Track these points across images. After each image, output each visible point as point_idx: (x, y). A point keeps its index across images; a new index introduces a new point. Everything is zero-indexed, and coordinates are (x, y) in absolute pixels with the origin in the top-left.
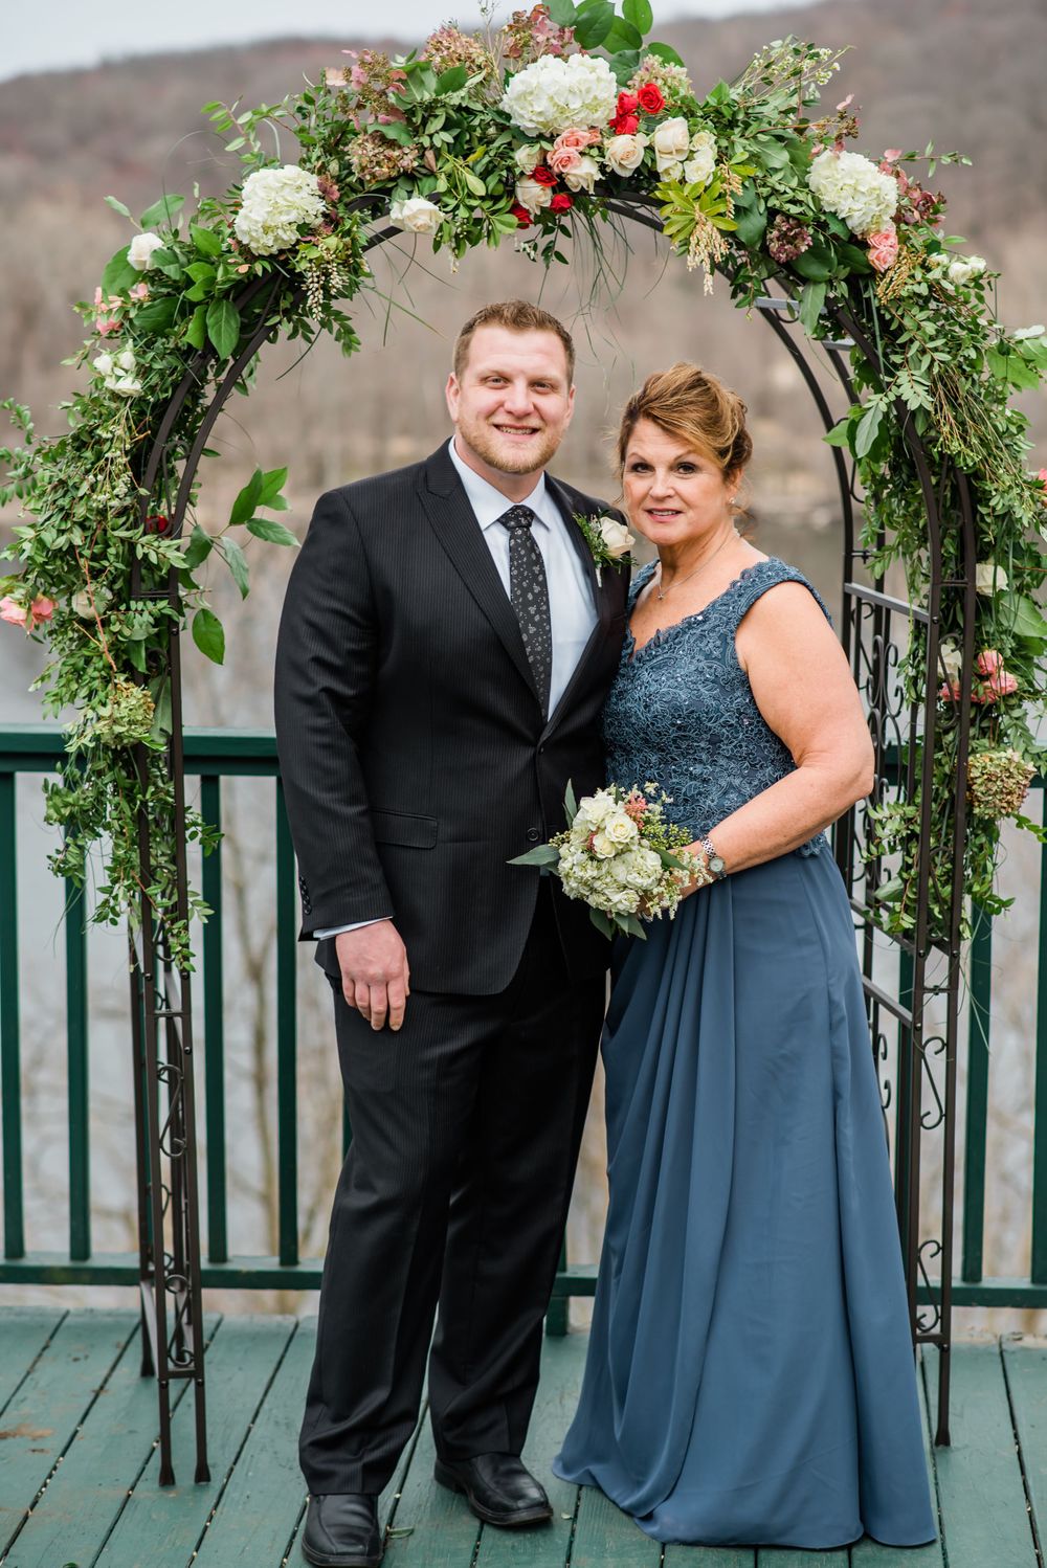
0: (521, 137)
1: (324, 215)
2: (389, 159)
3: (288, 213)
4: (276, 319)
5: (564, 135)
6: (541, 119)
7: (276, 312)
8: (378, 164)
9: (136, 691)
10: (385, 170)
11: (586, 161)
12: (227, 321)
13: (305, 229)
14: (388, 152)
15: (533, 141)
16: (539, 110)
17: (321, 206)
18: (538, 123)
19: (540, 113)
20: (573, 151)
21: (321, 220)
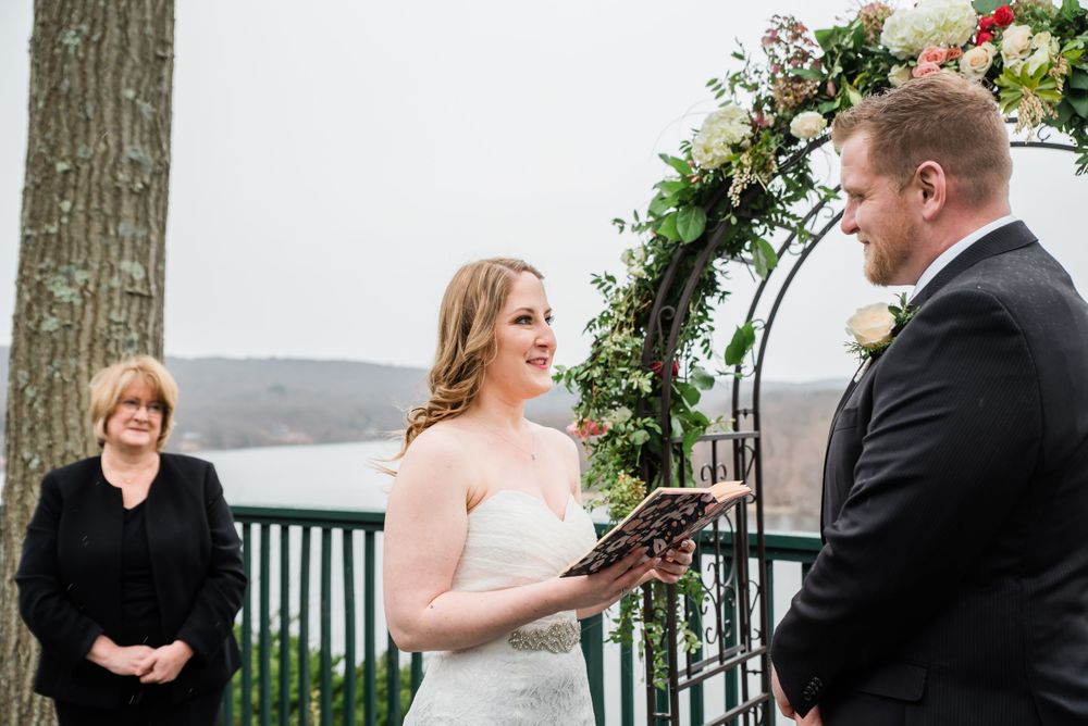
0: (892, 60)
1: (751, 139)
2: (796, 90)
3: (719, 136)
4: (727, 217)
5: (924, 52)
6: (904, 44)
7: (727, 212)
8: (787, 95)
9: (630, 481)
10: (791, 98)
11: (945, 70)
12: (696, 220)
13: (737, 148)
14: (795, 86)
15: (901, 63)
16: (900, 36)
17: (748, 131)
18: (904, 47)
19: (903, 39)
20: (934, 65)
21: (747, 142)
